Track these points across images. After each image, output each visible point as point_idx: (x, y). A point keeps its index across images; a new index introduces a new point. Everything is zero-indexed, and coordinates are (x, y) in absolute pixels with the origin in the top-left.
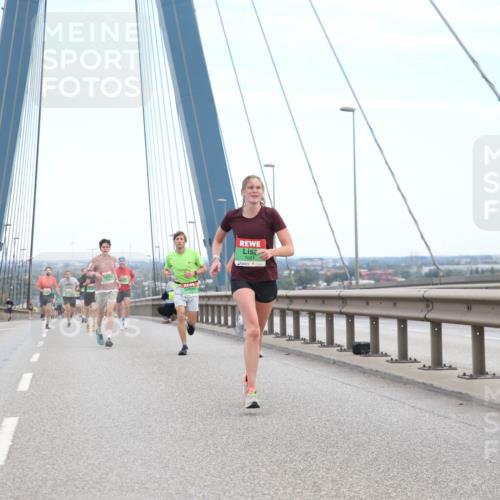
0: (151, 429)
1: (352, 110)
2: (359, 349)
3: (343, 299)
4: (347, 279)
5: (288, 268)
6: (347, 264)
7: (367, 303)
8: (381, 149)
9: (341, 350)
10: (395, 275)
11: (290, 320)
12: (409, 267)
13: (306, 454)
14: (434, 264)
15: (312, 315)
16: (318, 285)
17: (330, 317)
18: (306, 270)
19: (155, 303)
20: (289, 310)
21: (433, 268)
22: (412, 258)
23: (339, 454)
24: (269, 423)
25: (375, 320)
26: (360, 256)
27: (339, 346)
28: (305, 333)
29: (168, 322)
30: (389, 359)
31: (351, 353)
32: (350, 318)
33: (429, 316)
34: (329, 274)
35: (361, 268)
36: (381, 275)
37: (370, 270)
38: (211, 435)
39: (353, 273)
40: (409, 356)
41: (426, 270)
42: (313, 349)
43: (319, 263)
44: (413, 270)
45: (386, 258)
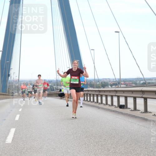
0: (56, 132)
1: (119, 32)
2: (121, 107)
3: (116, 91)
4: (117, 85)
5: (99, 82)
6: (117, 80)
7: (124, 93)
8: (128, 44)
9: (116, 107)
10: (132, 84)
11: (99, 98)
12: (137, 81)
13: (105, 139)
14: (145, 80)
15: (106, 96)
16: (108, 87)
17: (112, 97)
18: (104, 82)
19: (58, 93)
20: (99, 94)
21: (144, 81)
22: (137, 78)
23: (115, 139)
24: (93, 130)
25: (126, 98)
26: (121, 78)
27: (115, 106)
28: (104, 102)
29: (61, 99)
30: (131, 110)
31: (119, 108)
32: (118, 97)
33: (143, 96)
34: (111, 83)
35: (122, 82)
36: (128, 84)
37: (124, 82)
38: (76, 133)
39: (119, 83)
40: (137, 109)
41: (142, 82)
42: (107, 107)
43: (109, 80)
44: (138, 82)
45: (129, 78)
